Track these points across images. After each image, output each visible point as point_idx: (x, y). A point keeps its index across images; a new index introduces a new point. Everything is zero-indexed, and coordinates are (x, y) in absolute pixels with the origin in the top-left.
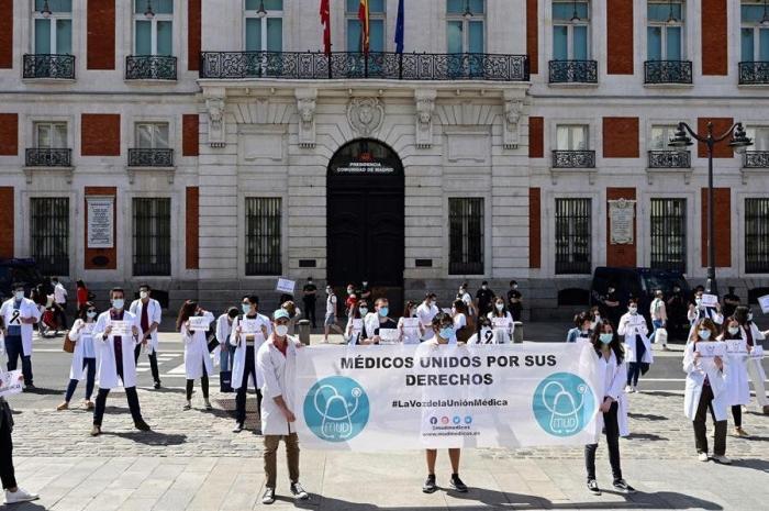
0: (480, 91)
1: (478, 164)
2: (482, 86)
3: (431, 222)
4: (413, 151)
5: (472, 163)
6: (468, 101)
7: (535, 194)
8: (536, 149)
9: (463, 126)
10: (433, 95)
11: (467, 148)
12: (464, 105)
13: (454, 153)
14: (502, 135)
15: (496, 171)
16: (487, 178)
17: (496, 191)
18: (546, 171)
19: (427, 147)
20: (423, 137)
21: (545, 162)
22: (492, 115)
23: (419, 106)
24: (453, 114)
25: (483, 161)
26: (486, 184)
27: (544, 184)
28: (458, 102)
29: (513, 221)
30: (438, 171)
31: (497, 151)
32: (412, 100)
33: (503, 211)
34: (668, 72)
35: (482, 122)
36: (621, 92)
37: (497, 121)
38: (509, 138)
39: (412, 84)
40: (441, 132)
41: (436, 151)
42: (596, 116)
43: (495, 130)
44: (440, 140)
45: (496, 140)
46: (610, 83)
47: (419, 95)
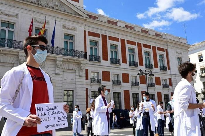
0: (74, 60)
1: (72, 81)
2: (76, 59)
3: (59, 97)
4: (54, 75)
5: (70, 80)
6: (70, 62)
7: (87, 89)
8: (87, 79)
9: (68, 69)
10: (62, 59)
11: (70, 76)
12: (69, 64)
13: (65, 77)
14: (79, 73)
15: (77, 83)
16: (74, 85)
17: (77, 89)
18: (89, 84)
19: (59, 74)
20: (57, 72)
21: (89, 81)
22: (76, 67)
23: (58, 62)
24: (66, 66)
25: (73, 80)
26: (74, 86)
27: (89, 87)
28: (67, 63)
29: (82, 97)
30: (61, 82)
31: (78, 77)
32: (55, 61)
33: (79, 94)
34: (115, 61)
35: (73, 69)
36: (106, 65)
37: (78, 69)
38: (81, 74)
39: (56, 56)
40: (62, 71)
41: (61, 76)
42: (100, 70)
43: (77, 71)
44: (62, 73)
45: (77, 74)
46: (103, 62)
47: (58, 59)
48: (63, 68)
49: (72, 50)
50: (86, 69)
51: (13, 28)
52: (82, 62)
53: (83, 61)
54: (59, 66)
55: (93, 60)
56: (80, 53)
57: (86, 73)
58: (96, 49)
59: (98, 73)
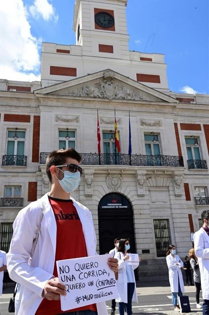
0: (164, 171)
1: (165, 204)
2: (166, 169)
3: (147, 231)
4: (136, 198)
5: (162, 203)
6: (158, 175)
7: (190, 216)
8: (188, 198)
9: (157, 187)
10: (145, 172)
11: (160, 197)
12: (156, 177)
13: (154, 199)
14: (174, 190)
15: (173, 207)
16: (169, 210)
17: (174, 216)
18: (193, 207)
19: (143, 196)
20: (140, 192)
21: (192, 202)
22: (168, 182)
23: (139, 177)
24: (152, 182)
25: (166, 202)
26: (169, 212)
27: (193, 213)
28: (154, 176)
29: (183, 230)
30: (148, 207)
31: (172, 197)
32: (135, 175)
33: (179, 225)
35: (164, 185)
37: (171, 184)
38: (178, 192)
39: (136, 168)
40: (147, 190)
41: (146, 198)
43: (171, 188)
44: (148, 193)
45: (171, 193)
47: (139, 172)
48: (149, 185)
49: (159, 156)
50: (184, 184)
51: (75, 137)
52: (176, 173)
53: (178, 171)
54: (142, 183)
55: (194, 168)
56: (172, 158)
57: (185, 189)
58: (197, 149)
59: (206, 187)
